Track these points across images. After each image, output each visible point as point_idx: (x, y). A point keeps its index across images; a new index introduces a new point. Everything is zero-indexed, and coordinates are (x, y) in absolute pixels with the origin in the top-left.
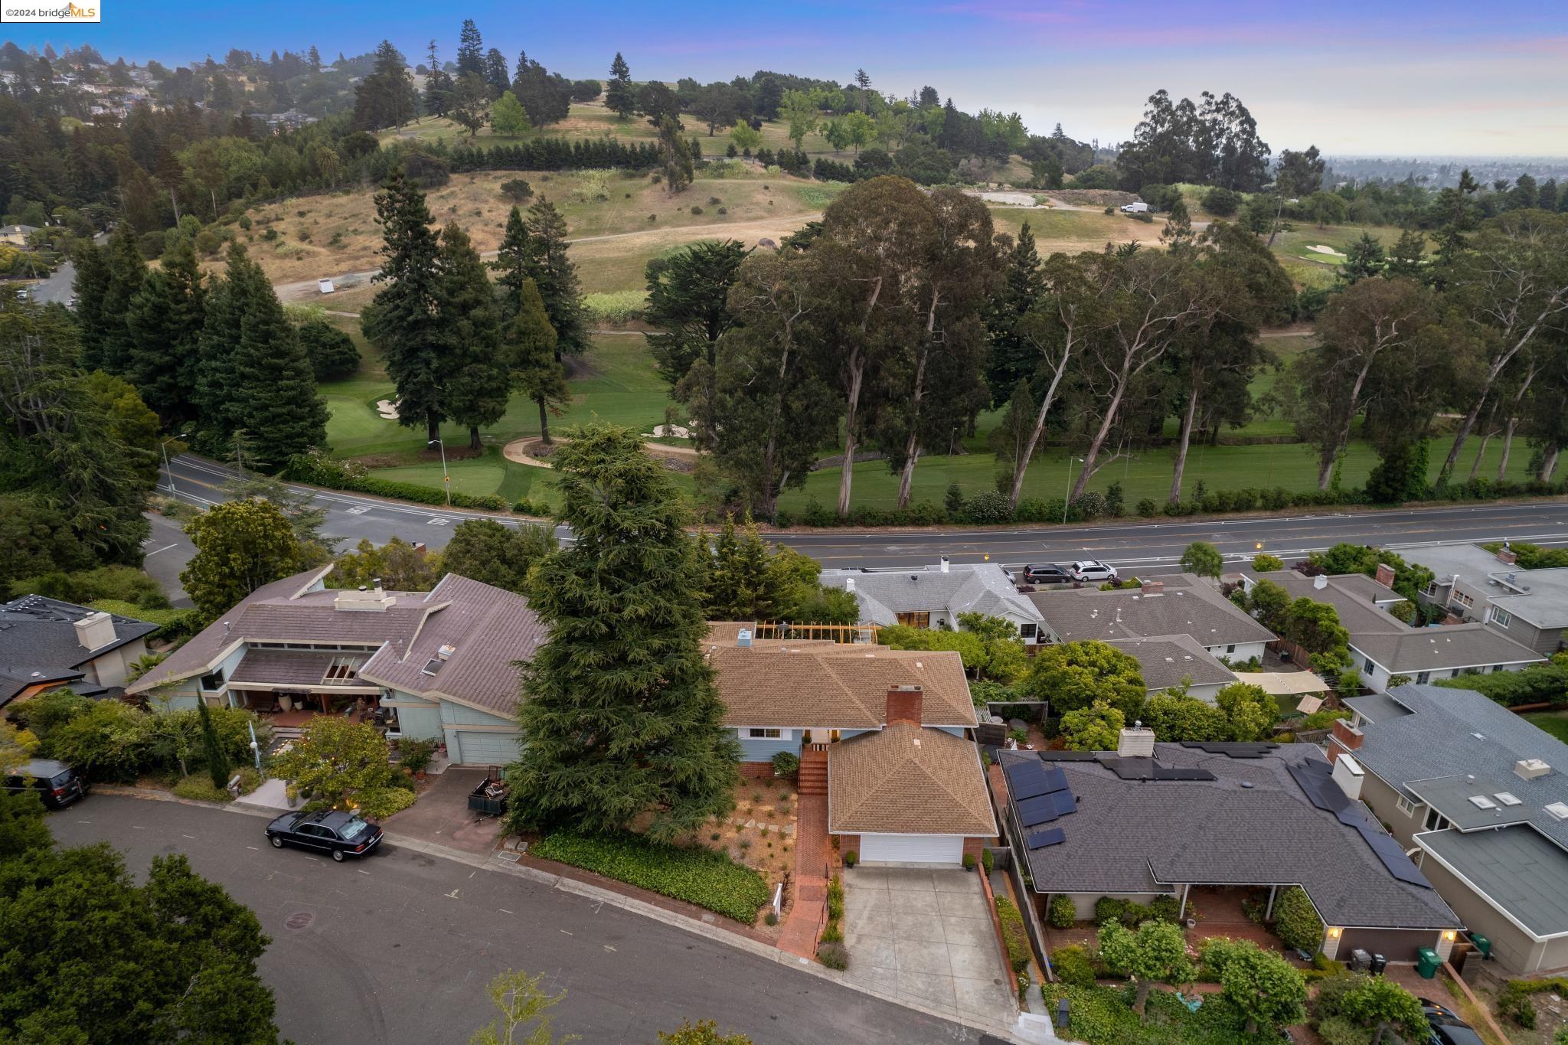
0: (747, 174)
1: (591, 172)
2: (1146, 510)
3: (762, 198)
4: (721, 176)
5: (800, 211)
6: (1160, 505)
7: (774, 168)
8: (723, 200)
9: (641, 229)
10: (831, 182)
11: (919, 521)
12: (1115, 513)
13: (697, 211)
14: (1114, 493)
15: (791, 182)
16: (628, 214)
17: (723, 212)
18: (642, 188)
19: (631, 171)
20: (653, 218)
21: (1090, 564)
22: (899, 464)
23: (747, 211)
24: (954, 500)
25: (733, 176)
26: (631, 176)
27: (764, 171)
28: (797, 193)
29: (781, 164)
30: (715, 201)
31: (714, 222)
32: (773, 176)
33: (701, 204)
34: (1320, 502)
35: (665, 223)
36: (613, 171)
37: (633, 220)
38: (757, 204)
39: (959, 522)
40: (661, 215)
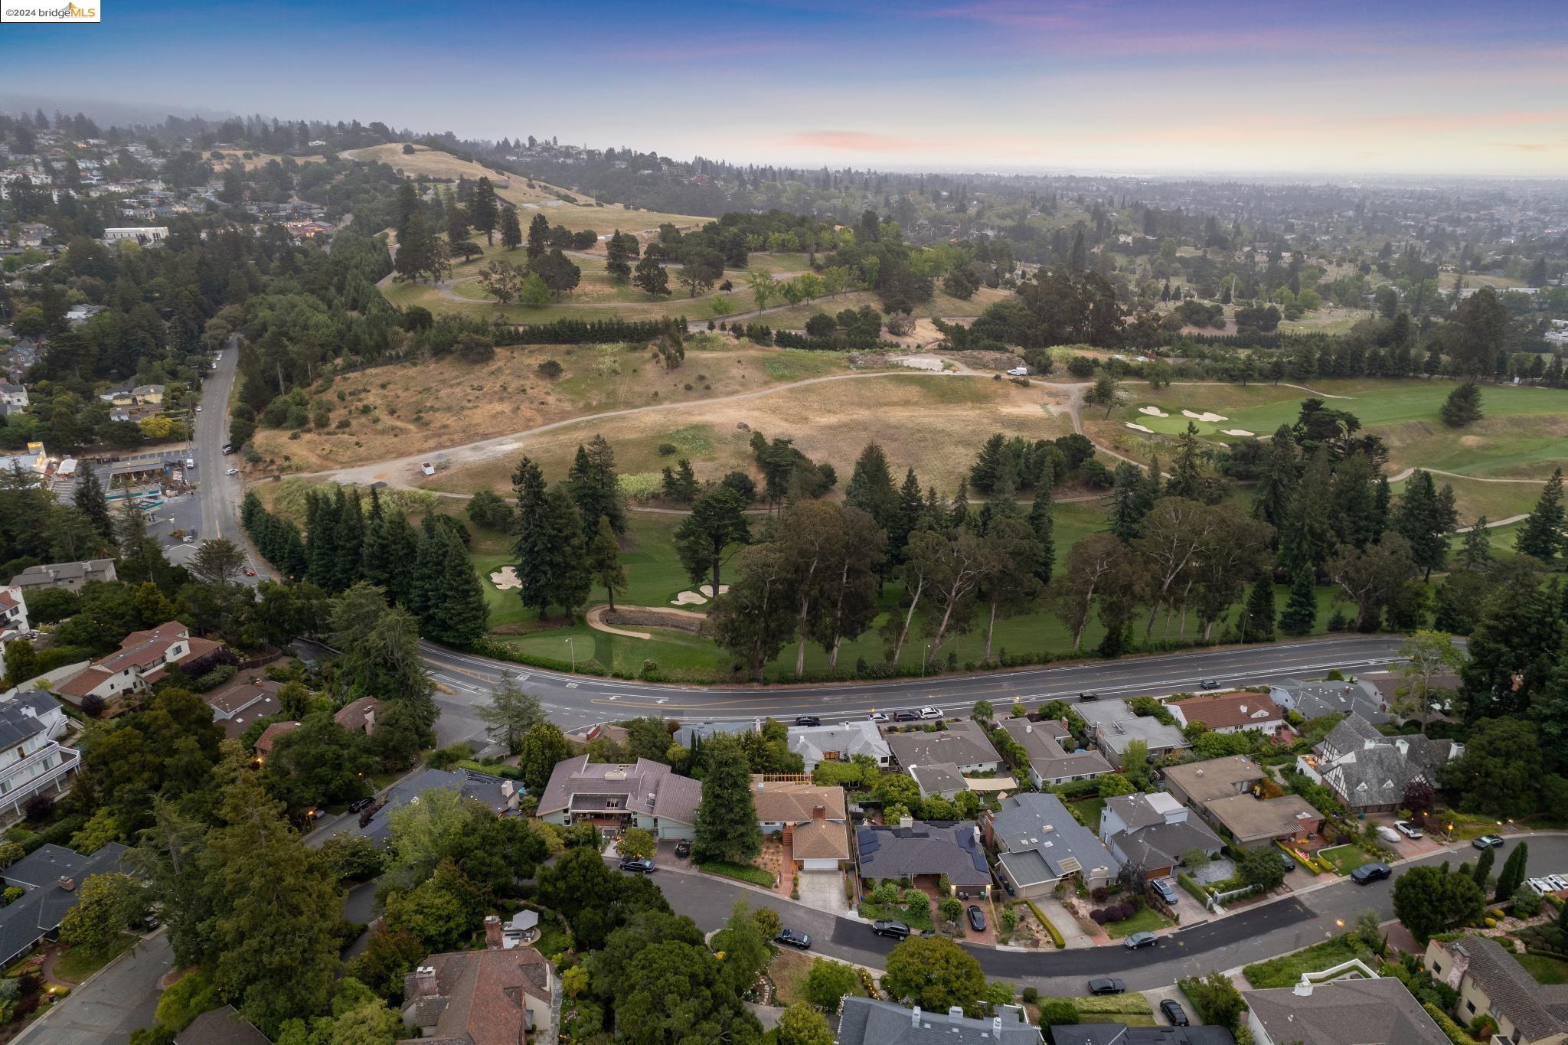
0: (725, 347)
1: (604, 346)
2: (970, 668)
3: (736, 372)
4: (704, 348)
5: (766, 383)
6: (978, 663)
7: (745, 340)
8: (707, 375)
9: (648, 404)
10: (788, 349)
11: (842, 679)
12: (952, 669)
13: (688, 388)
14: (952, 658)
15: (756, 352)
16: (637, 389)
17: (708, 388)
18: (645, 362)
19: (635, 344)
20: (656, 394)
21: (928, 710)
22: (829, 648)
23: (726, 385)
24: (861, 665)
25: (713, 350)
26: (635, 349)
27: (736, 342)
28: (761, 364)
29: (749, 336)
30: (702, 378)
31: (702, 398)
32: (743, 347)
33: (691, 380)
34: (1074, 658)
35: (666, 398)
36: (621, 345)
37: (640, 395)
38: (733, 378)
39: (863, 678)
40: (662, 390)
